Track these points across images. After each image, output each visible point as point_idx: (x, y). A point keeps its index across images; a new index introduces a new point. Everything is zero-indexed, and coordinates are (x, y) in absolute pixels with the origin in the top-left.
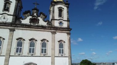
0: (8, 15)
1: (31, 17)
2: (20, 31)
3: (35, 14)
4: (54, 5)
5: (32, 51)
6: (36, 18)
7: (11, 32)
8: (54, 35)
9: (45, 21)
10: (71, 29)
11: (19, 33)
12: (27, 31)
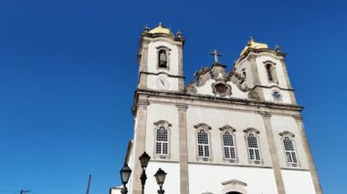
0: (170, 76)
1: (213, 81)
2: (198, 110)
3: (220, 75)
4: (255, 57)
5: (229, 154)
6: (224, 83)
7: (181, 112)
8: (267, 120)
9: (245, 91)
10: (302, 108)
11: (197, 114)
12: (212, 110)
